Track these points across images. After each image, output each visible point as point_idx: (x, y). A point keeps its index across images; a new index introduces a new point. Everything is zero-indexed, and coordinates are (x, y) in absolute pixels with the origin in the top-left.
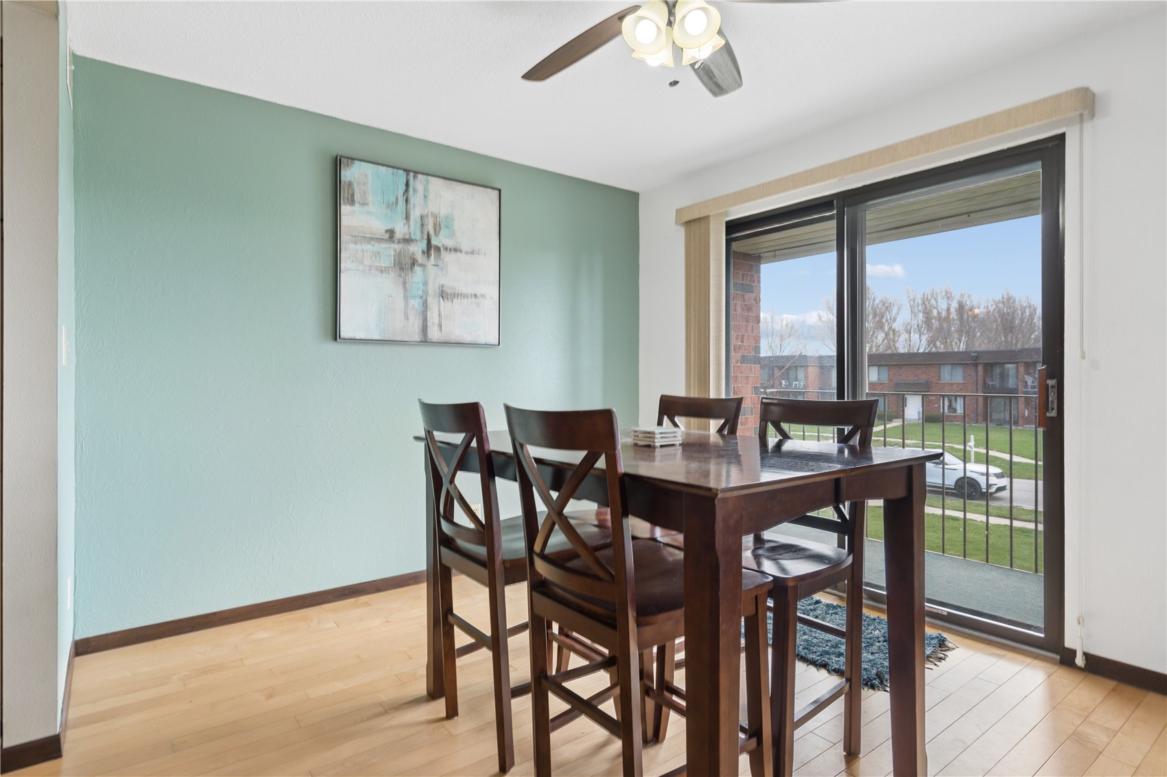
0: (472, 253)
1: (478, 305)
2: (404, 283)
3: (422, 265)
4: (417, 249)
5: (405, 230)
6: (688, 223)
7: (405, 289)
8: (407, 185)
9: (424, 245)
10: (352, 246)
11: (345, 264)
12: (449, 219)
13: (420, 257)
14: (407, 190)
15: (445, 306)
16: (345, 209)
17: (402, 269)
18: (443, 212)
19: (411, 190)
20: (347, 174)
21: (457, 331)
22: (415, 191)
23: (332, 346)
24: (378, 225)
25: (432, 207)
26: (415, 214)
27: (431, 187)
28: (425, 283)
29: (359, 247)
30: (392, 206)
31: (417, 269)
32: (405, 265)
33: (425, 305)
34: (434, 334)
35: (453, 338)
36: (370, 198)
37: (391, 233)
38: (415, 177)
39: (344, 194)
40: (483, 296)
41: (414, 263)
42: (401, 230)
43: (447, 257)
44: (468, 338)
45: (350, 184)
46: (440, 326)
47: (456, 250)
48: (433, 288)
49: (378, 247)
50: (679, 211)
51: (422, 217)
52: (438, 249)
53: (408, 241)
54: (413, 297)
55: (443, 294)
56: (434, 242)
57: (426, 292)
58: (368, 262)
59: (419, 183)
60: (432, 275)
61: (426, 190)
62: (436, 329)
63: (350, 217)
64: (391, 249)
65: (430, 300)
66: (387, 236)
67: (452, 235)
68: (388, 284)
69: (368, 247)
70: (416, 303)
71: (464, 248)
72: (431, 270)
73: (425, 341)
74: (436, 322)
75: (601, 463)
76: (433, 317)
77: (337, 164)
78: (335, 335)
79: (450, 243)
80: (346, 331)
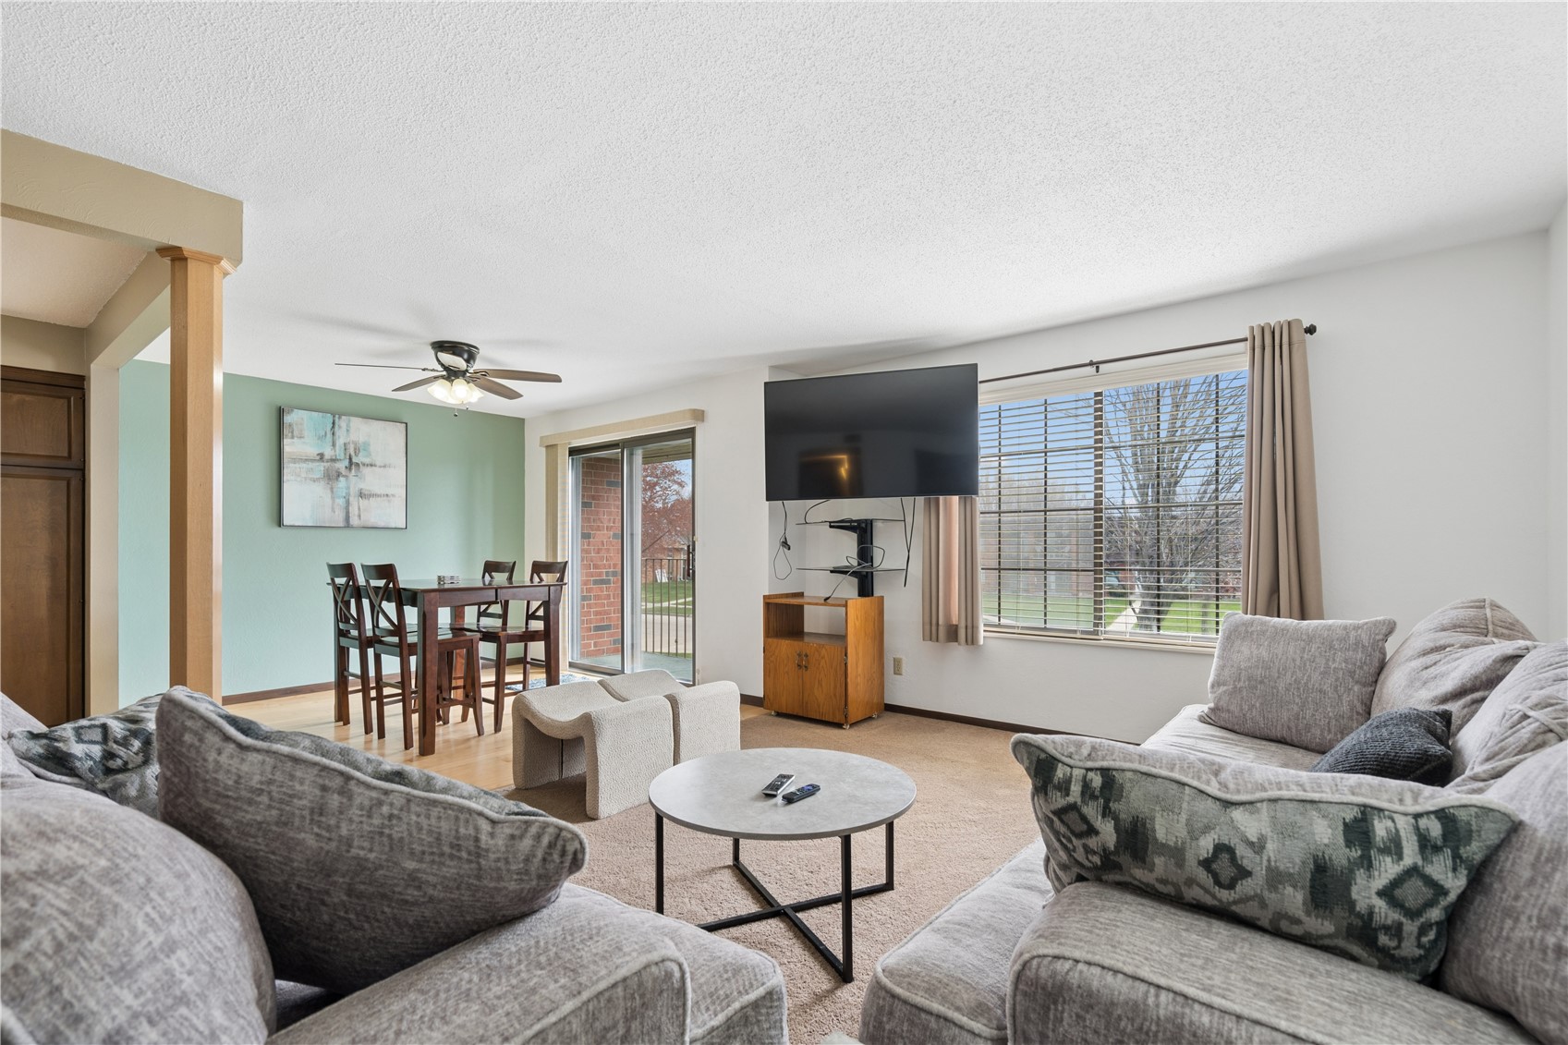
0: (385, 466)
1: (389, 501)
2: (332, 489)
3: (346, 476)
4: (342, 466)
5: (332, 453)
6: (547, 447)
7: (332, 492)
8: (334, 423)
9: (346, 463)
10: (291, 465)
11: (286, 477)
12: (366, 445)
13: (343, 471)
14: (333, 427)
15: (363, 503)
16: (286, 441)
17: (329, 479)
18: (361, 439)
19: (336, 426)
20: (288, 419)
21: (373, 519)
22: (340, 427)
23: (278, 530)
24: (312, 451)
25: (353, 437)
26: (340, 442)
27: (351, 424)
28: (348, 488)
29: (297, 465)
30: (322, 438)
31: (341, 479)
32: (332, 477)
33: (348, 503)
34: (354, 521)
35: (370, 525)
36: (306, 433)
37: (321, 456)
38: (340, 418)
39: (286, 431)
40: (393, 495)
41: (339, 475)
42: (328, 453)
43: (366, 471)
44: (382, 524)
45: (290, 425)
46: (359, 516)
47: (371, 465)
48: (354, 491)
49: (311, 465)
50: (542, 438)
51: (345, 444)
52: (357, 465)
53: (334, 460)
54: (339, 498)
55: (361, 495)
56: (354, 460)
57: (348, 494)
58: (303, 475)
59: (343, 422)
60: (354, 483)
61: (348, 425)
62: (356, 518)
63: (289, 447)
64: (321, 467)
65: (351, 499)
66: (318, 458)
67: (369, 455)
68: (320, 490)
69: (304, 465)
70: (341, 502)
71: (378, 464)
72: (353, 480)
73: (348, 525)
74: (357, 513)
75: (391, 585)
76: (354, 510)
77: (280, 413)
78: (280, 522)
79: (367, 461)
80: (287, 520)
